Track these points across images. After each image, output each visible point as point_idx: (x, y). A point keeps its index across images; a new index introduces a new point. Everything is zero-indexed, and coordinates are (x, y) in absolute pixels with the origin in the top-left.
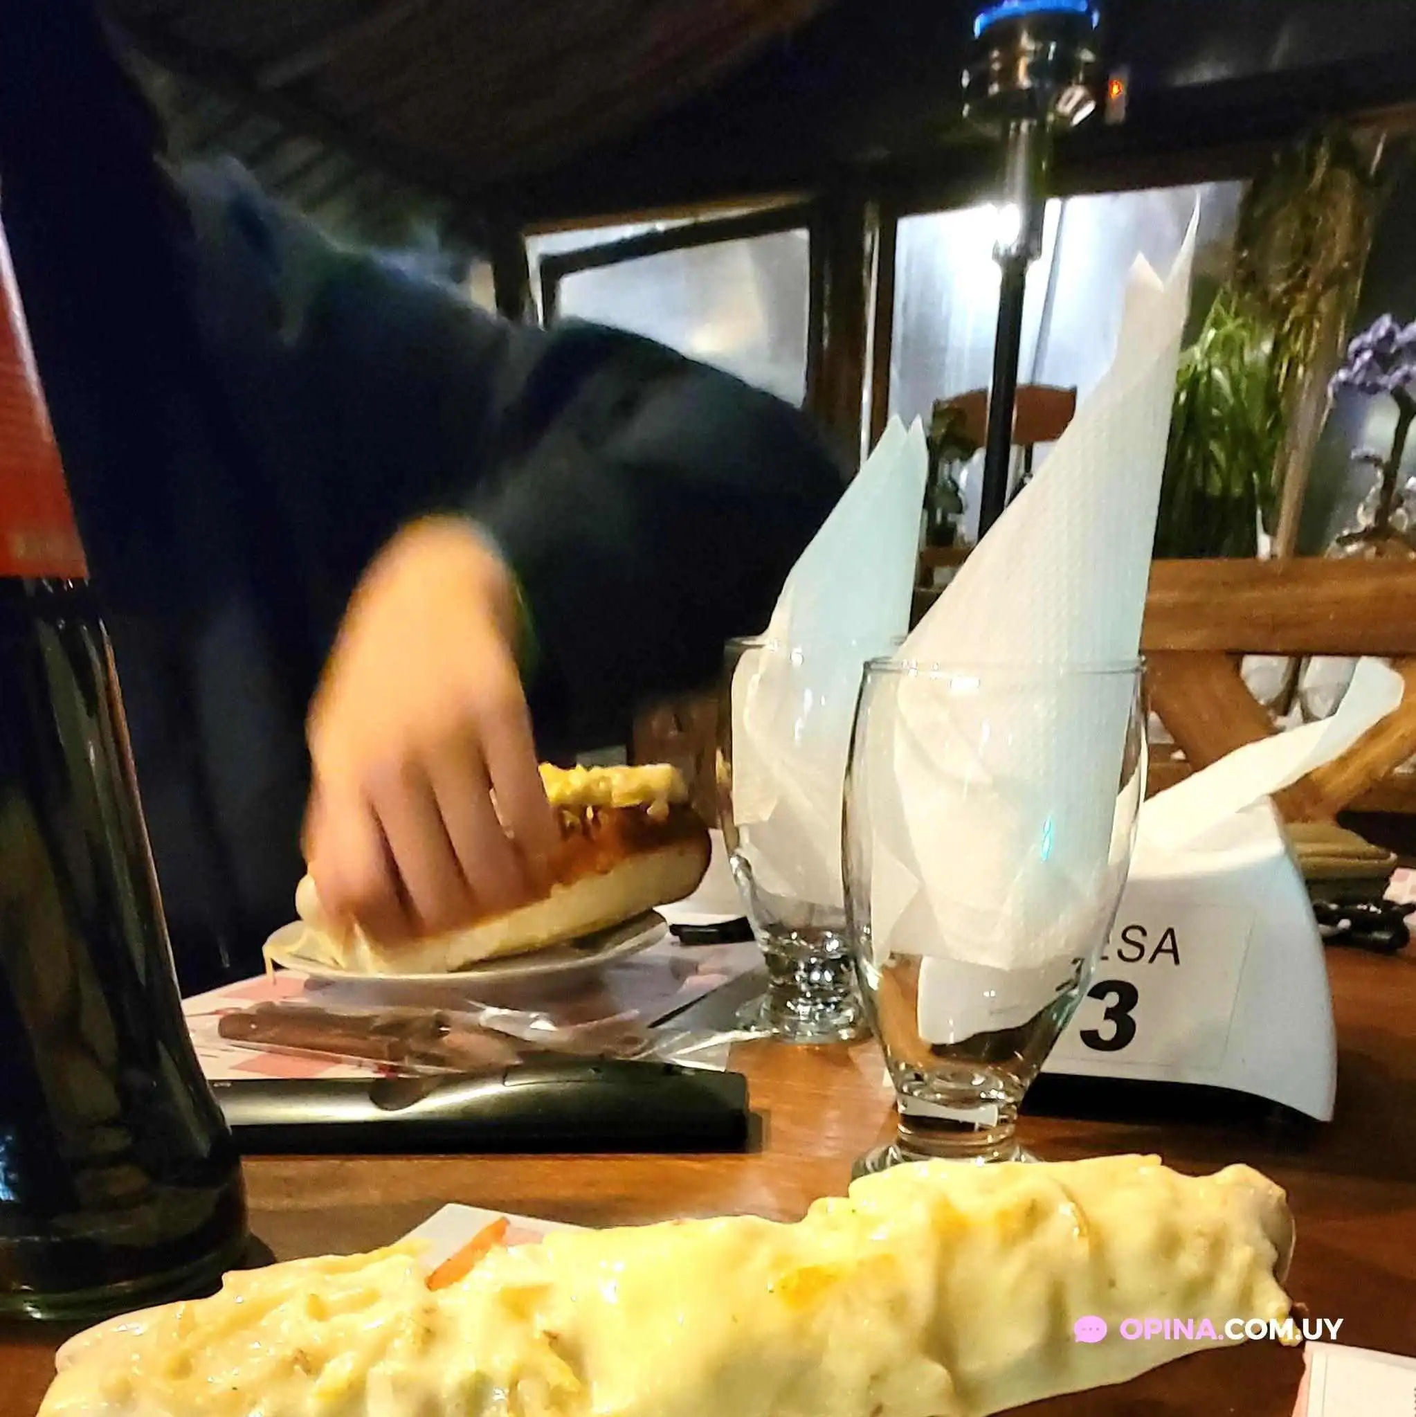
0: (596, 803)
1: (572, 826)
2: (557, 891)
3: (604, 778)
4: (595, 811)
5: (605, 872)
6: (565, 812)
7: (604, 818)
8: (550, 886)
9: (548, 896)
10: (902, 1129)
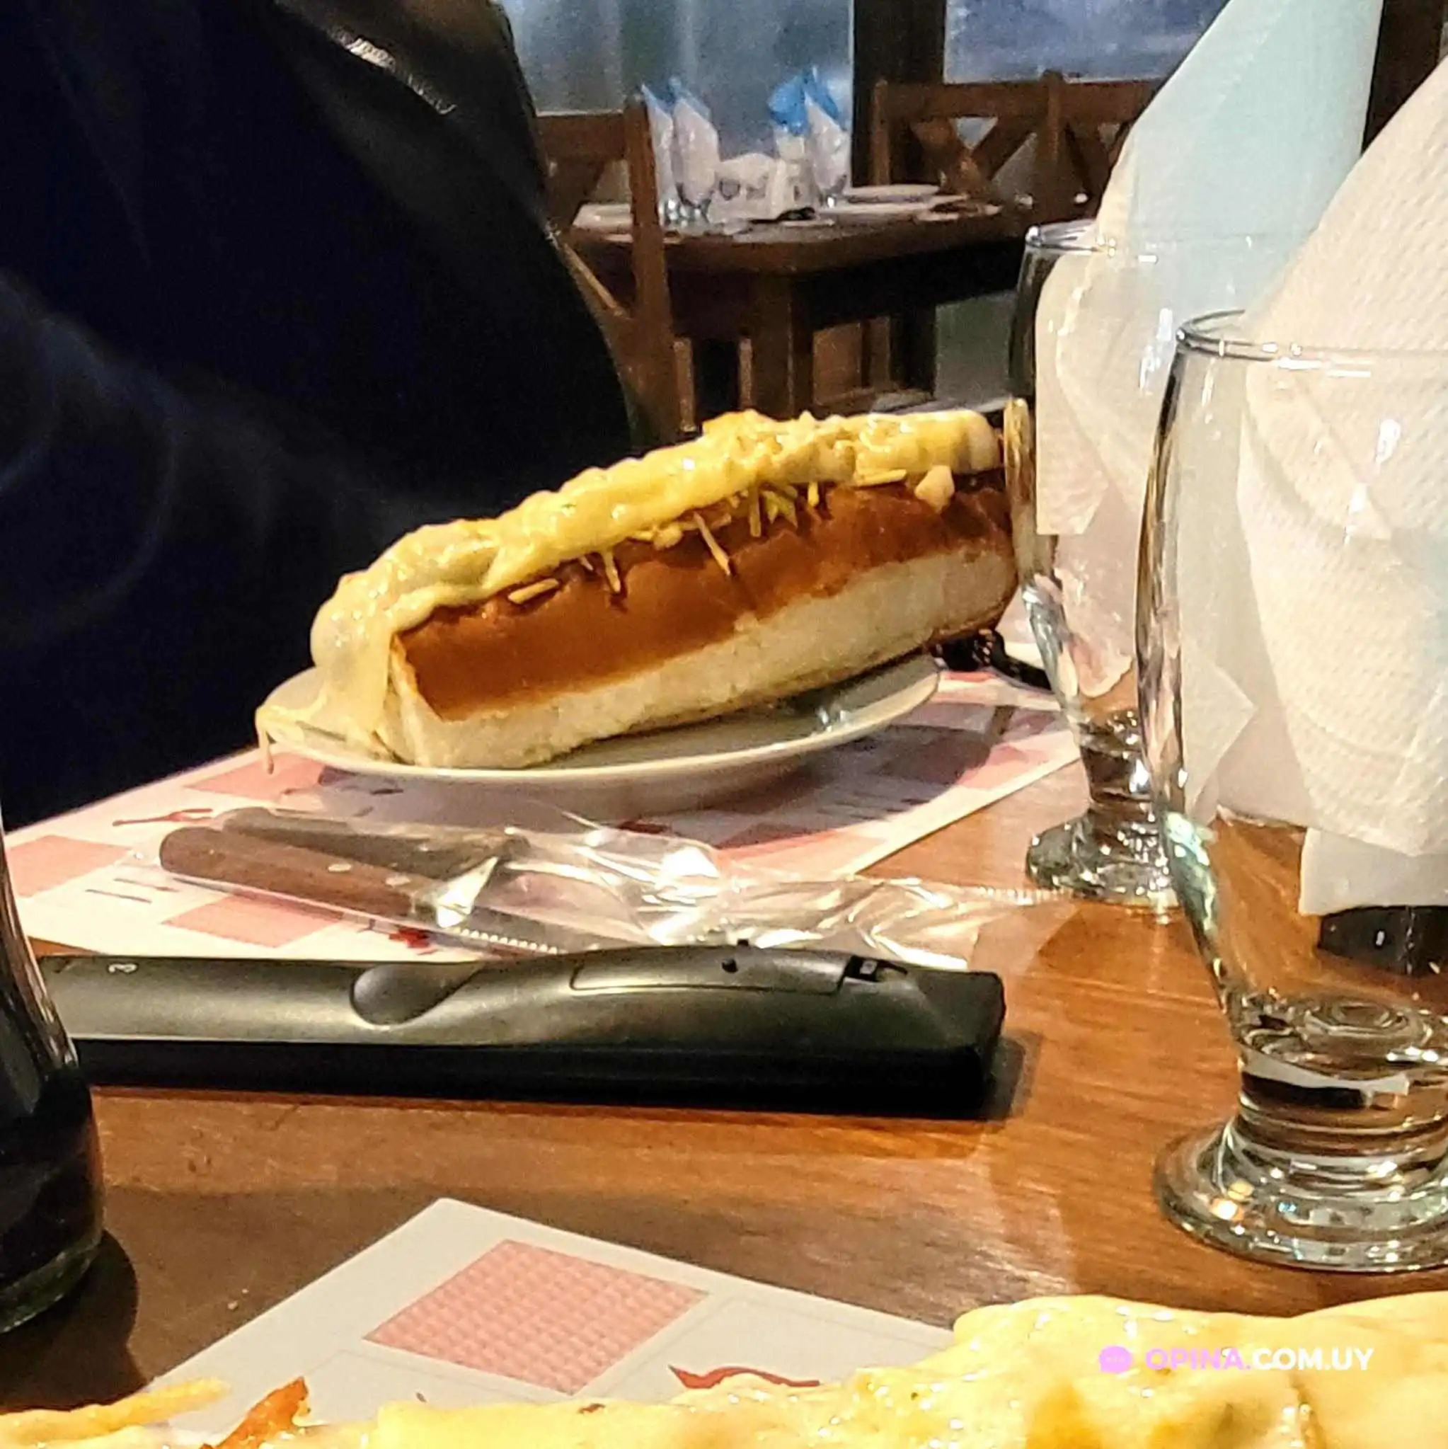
0: (825, 477)
1: (780, 517)
2: (746, 623)
3: (845, 435)
4: (822, 493)
5: (830, 591)
6: (770, 495)
7: (836, 502)
8: (732, 618)
9: (731, 631)
10: (1245, 1101)
